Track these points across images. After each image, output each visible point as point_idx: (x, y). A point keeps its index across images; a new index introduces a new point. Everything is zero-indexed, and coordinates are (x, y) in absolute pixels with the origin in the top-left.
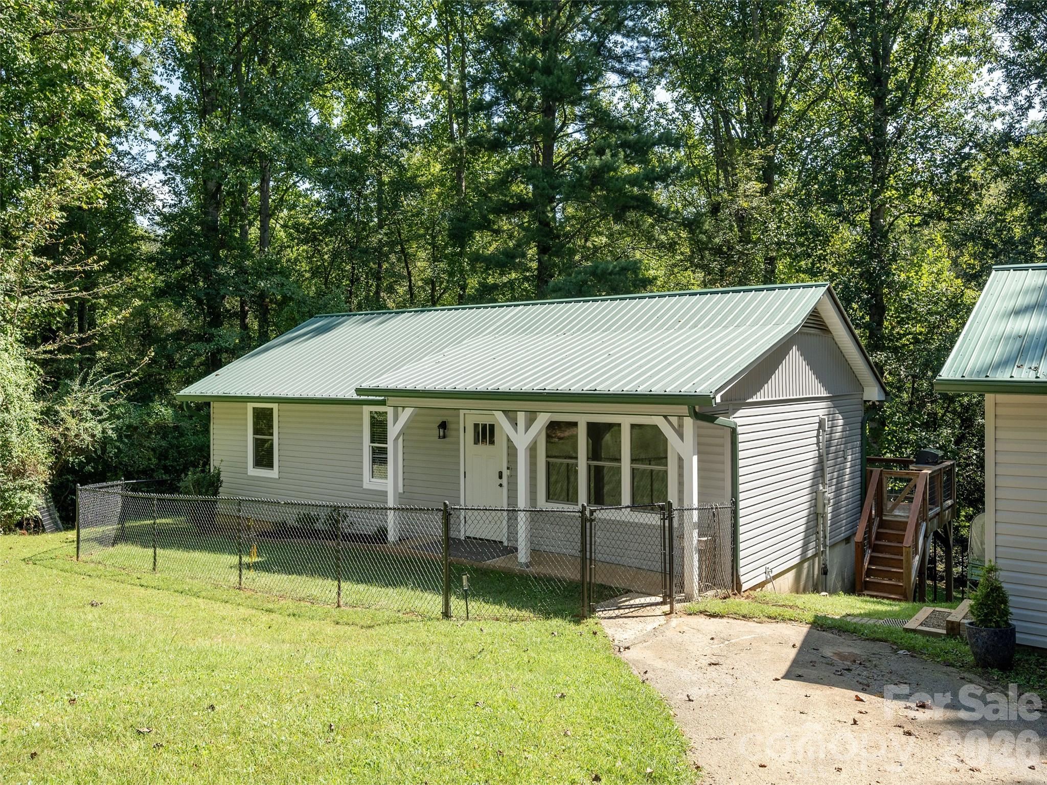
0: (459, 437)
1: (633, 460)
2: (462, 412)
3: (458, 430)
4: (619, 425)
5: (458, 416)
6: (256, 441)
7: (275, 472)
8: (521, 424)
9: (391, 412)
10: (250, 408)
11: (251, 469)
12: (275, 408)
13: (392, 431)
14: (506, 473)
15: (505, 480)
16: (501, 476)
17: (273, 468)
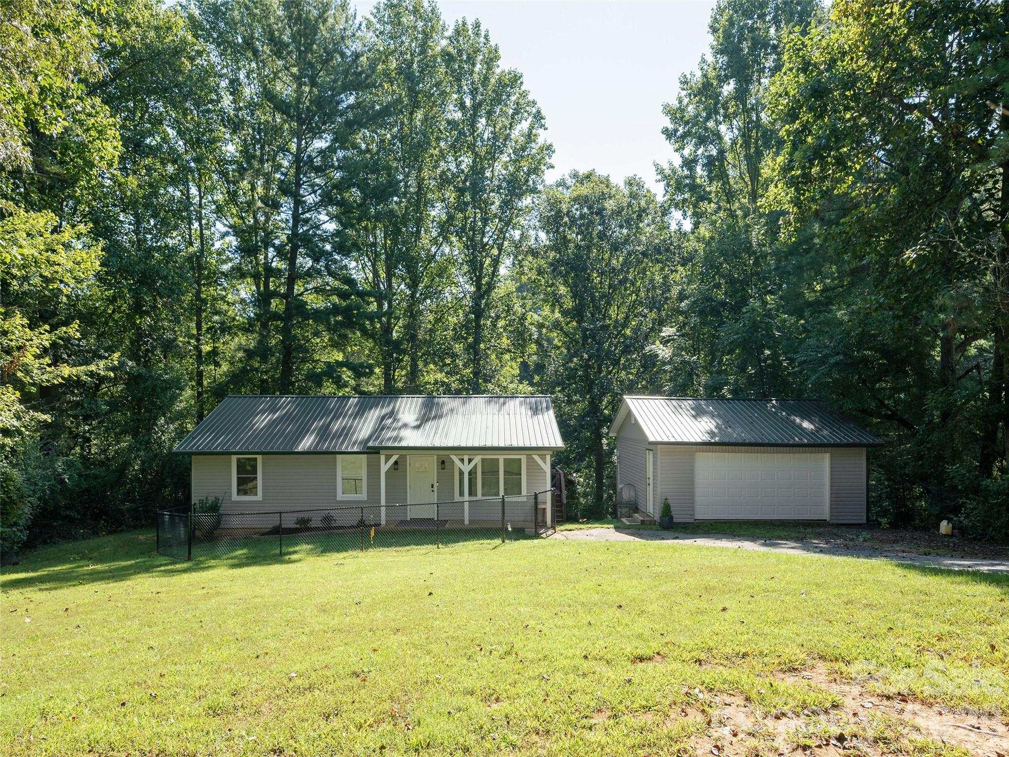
0: (406, 468)
1: (505, 474)
3: (406, 465)
4: (499, 460)
5: (406, 458)
6: (238, 478)
7: (259, 497)
8: (466, 461)
9: (383, 458)
10: (234, 458)
11: (235, 497)
12: (259, 458)
13: (384, 467)
14: (436, 485)
15: (435, 488)
16: (432, 486)
17: (256, 494)
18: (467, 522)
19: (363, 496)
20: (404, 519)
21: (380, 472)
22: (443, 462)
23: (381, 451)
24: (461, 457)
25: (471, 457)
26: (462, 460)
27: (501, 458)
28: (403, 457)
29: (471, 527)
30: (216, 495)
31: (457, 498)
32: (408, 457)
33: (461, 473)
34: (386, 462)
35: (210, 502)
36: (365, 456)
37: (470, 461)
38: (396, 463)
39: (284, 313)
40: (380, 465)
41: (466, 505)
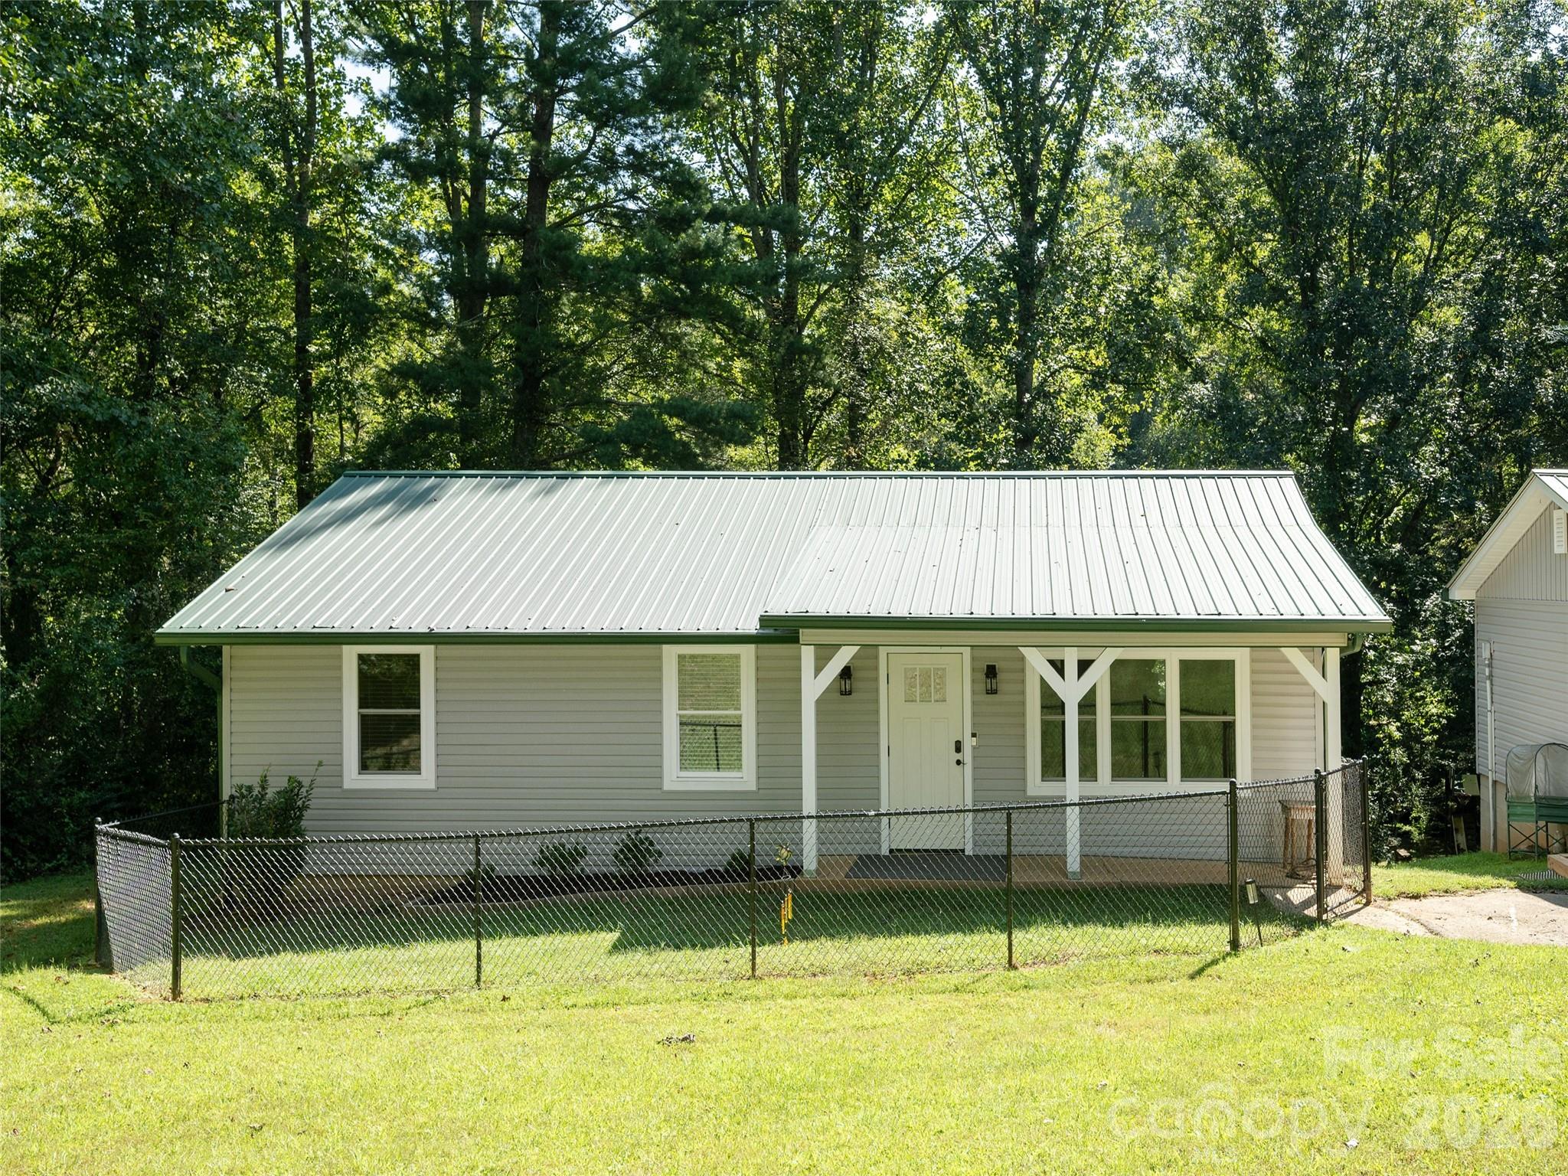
0: (877, 690)
1: (1184, 711)
2: (883, 651)
3: (876, 679)
4: (1163, 662)
5: (876, 657)
6: (364, 720)
7: (426, 778)
8: (1071, 668)
9: (808, 654)
10: (350, 654)
11: (353, 777)
12: (426, 653)
13: (814, 685)
14: (969, 743)
15: (967, 755)
16: (958, 747)
17: (417, 769)
18: (1073, 864)
19: (743, 777)
20: (868, 850)
21: (798, 702)
22: (991, 672)
23: (805, 634)
24: (1055, 655)
25: (1087, 655)
26: (1059, 666)
27: (1172, 657)
28: (869, 651)
29: (1089, 880)
30: (294, 771)
31: (1037, 786)
32: (883, 652)
33: (1052, 705)
34: (818, 670)
35: (270, 793)
36: (752, 647)
37: (1084, 666)
38: (846, 673)
39: (519, 273)
40: (798, 680)
41: (1073, 815)
